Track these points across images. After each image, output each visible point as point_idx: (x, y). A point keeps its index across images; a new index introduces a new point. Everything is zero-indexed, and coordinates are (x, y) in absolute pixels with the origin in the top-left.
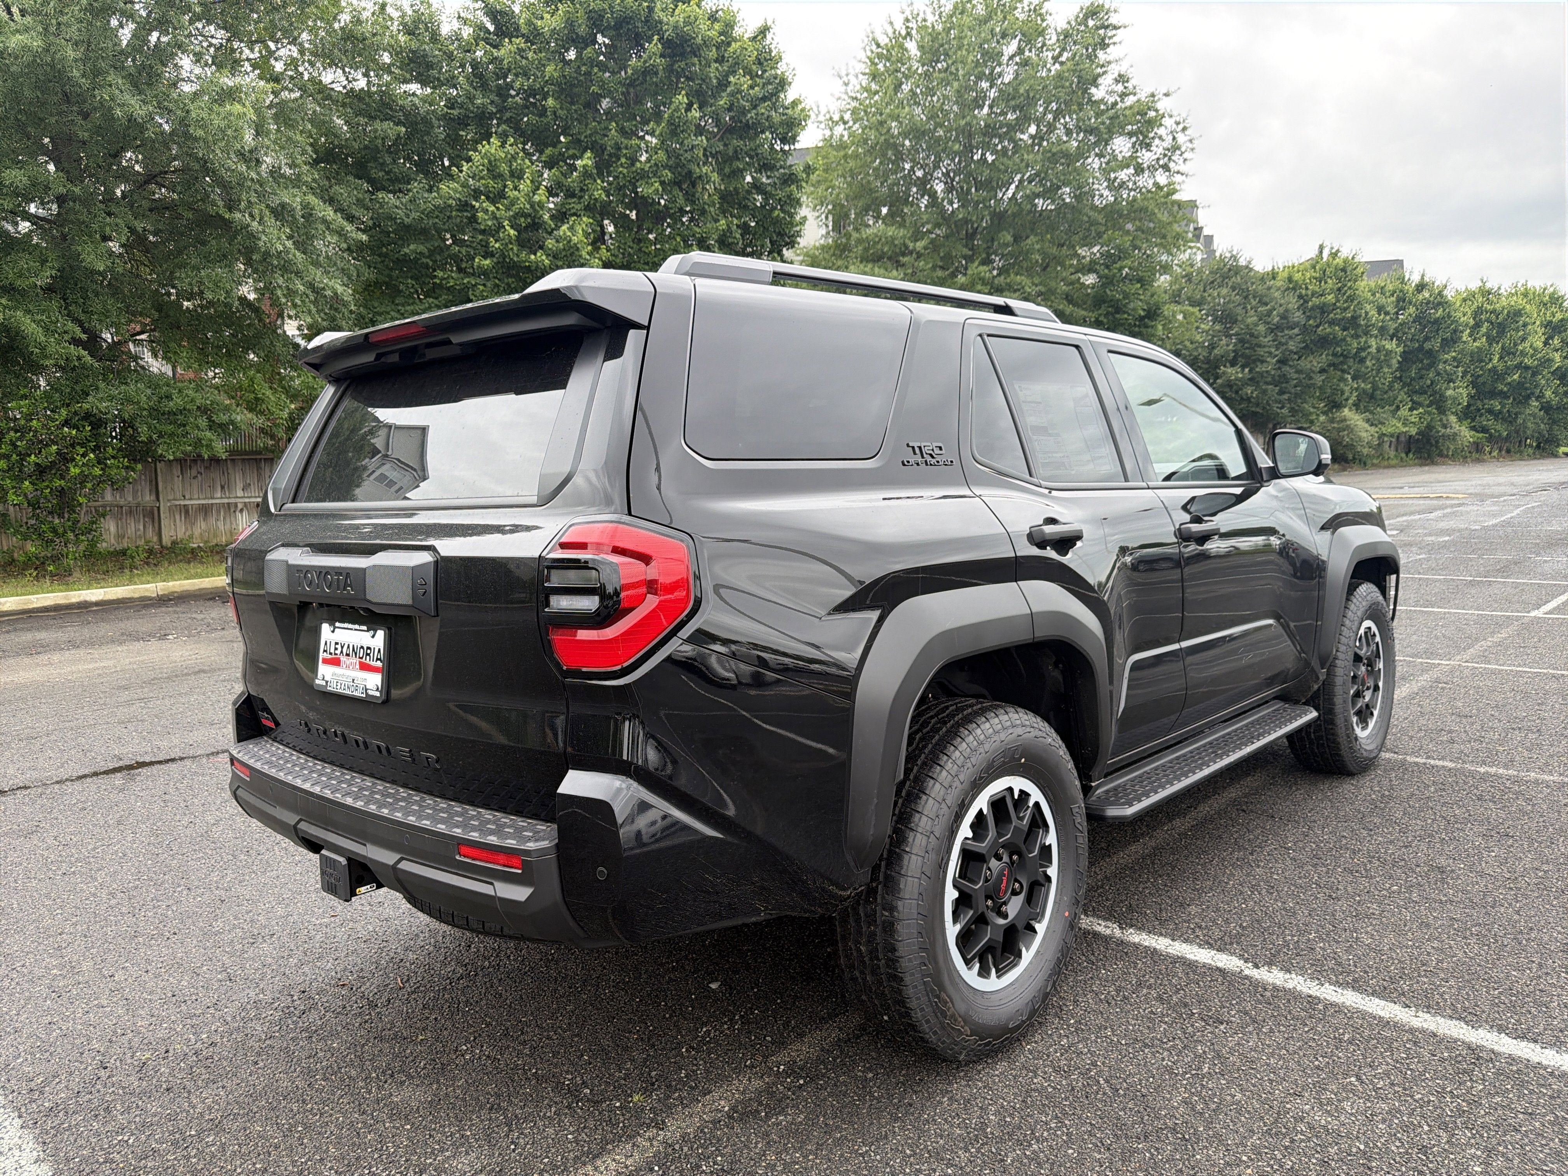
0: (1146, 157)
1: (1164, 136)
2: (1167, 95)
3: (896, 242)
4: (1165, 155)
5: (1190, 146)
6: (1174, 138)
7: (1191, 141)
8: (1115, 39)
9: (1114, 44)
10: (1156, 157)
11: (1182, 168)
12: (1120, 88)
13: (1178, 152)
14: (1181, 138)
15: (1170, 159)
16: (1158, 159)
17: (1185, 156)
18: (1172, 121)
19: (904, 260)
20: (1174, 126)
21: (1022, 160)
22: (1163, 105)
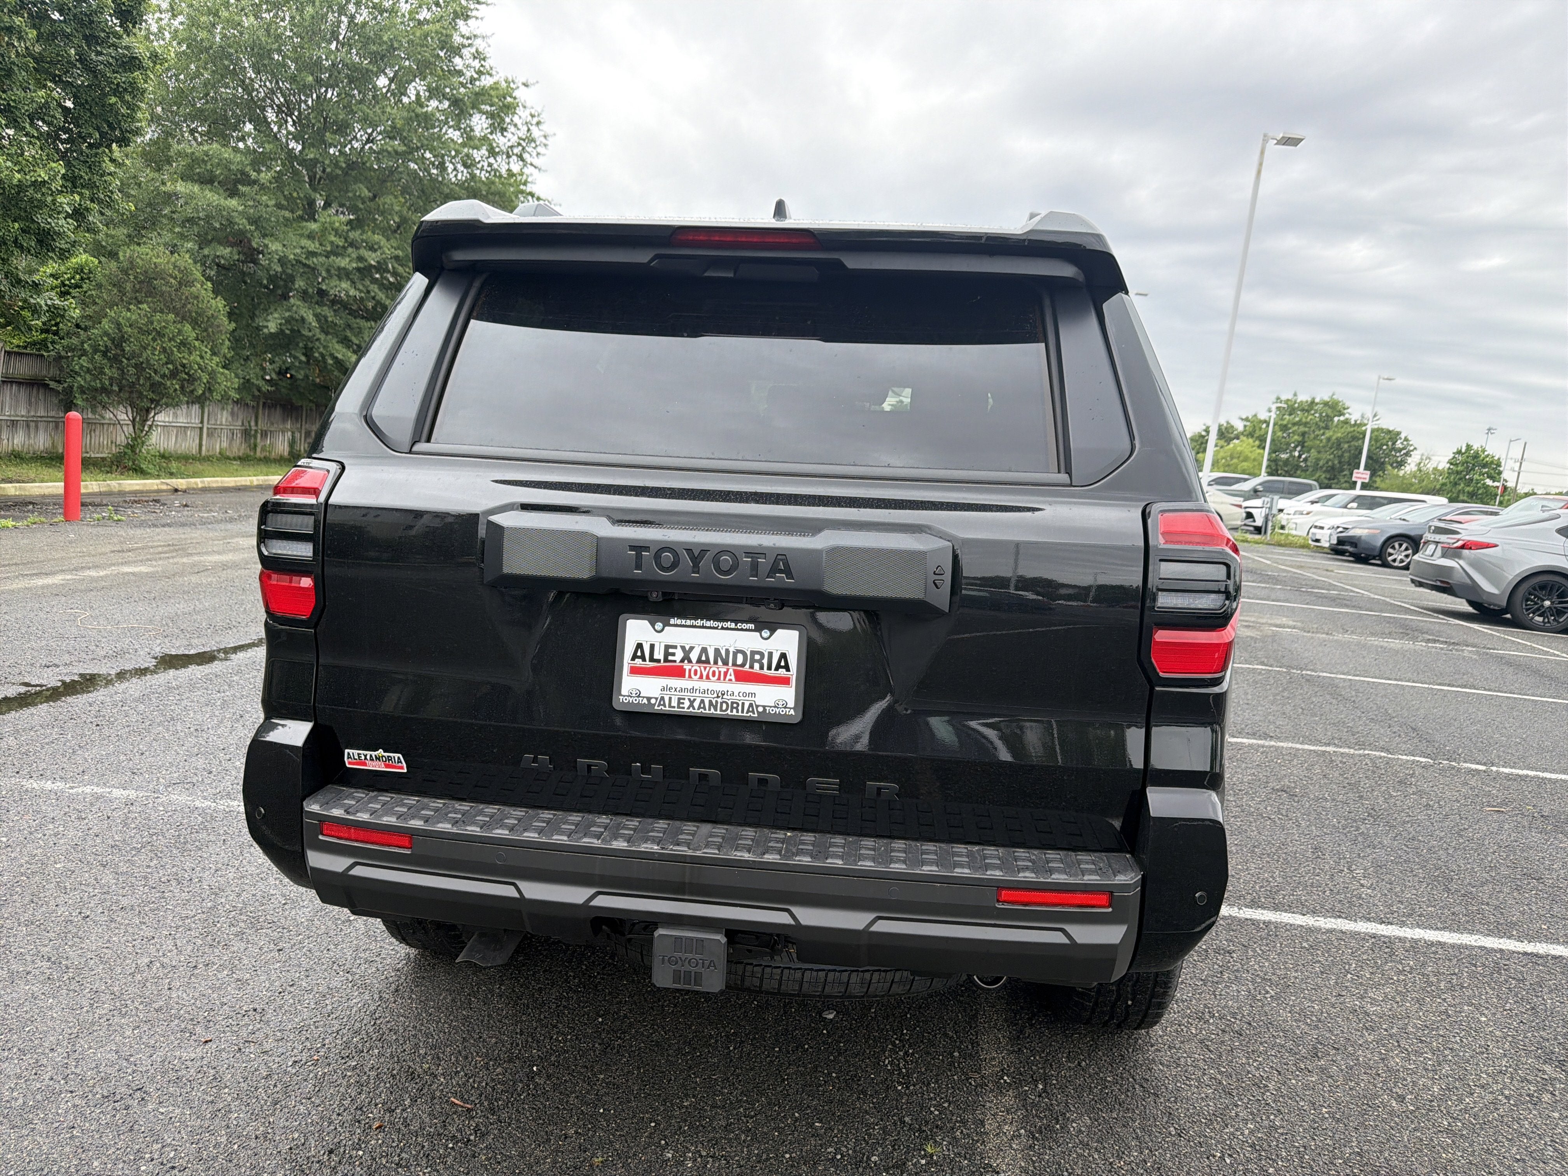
0: (501, 141)
1: (520, 126)
2: (526, 85)
3: (233, 167)
4: (519, 144)
5: (544, 141)
6: (529, 130)
7: (545, 137)
8: (474, 13)
9: (477, 18)
10: (510, 144)
11: (535, 161)
12: (476, 64)
13: (533, 145)
14: (536, 132)
15: (524, 148)
16: (512, 147)
17: (539, 149)
18: (527, 112)
19: (242, 188)
20: (529, 118)
21: (384, 112)
22: (521, 94)
